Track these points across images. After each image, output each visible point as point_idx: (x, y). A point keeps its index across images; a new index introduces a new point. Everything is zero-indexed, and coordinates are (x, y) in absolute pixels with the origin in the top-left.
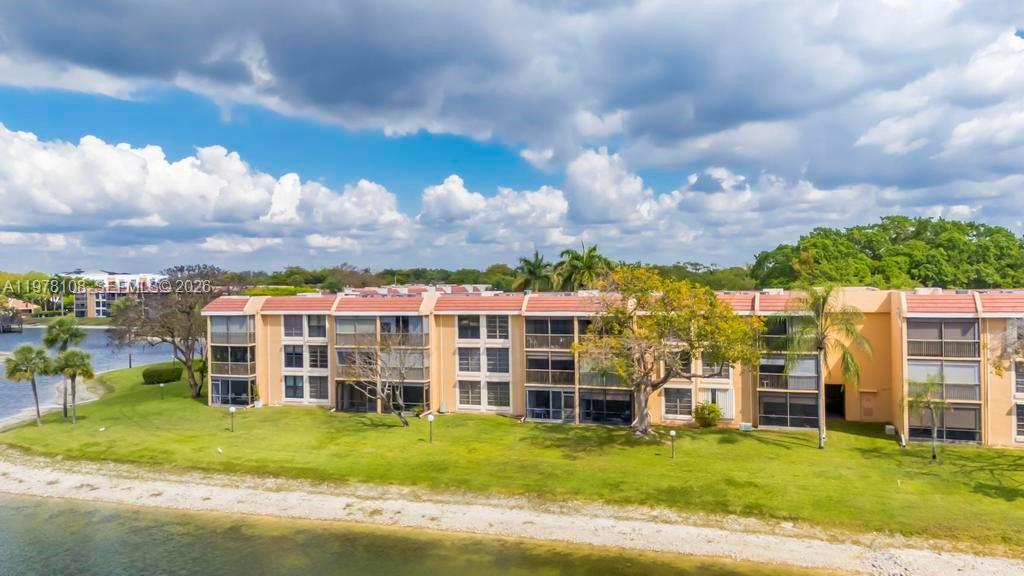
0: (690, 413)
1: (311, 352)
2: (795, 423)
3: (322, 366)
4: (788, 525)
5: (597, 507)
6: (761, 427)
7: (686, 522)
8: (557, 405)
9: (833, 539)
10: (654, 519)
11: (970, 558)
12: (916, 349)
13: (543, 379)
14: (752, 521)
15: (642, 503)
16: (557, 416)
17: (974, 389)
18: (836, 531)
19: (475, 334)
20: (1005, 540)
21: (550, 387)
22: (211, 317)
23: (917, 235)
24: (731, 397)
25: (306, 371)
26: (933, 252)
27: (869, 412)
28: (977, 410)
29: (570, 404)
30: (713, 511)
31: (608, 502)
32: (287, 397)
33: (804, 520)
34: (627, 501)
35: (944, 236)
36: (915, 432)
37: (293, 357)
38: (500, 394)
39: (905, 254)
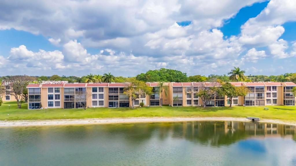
0: (139, 104)
1: (55, 96)
2: (156, 105)
3: (58, 99)
4: (162, 117)
5: (133, 118)
6: (151, 106)
7: (148, 118)
8: (115, 104)
9: (168, 118)
10: (143, 118)
11: (185, 118)
12: (174, 92)
13: (112, 99)
14: (157, 117)
15: (140, 116)
16: (115, 106)
17: (181, 98)
18: (168, 117)
19: (96, 91)
20: (188, 116)
21: (113, 101)
22: (29, 88)
23: (167, 72)
24: (146, 101)
25: (54, 100)
26: (170, 75)
27: (166, 103)
28: (182, 101)
29: (117, 104)
30: (151, 116)
31: (134, 117)
32: (48, 106)
33: (164, 116)
34: (137, 116)
35: (172, 72)
36: (174, 105)
37: (50, 97)
38: (101, 103)
39: (166, 76)
